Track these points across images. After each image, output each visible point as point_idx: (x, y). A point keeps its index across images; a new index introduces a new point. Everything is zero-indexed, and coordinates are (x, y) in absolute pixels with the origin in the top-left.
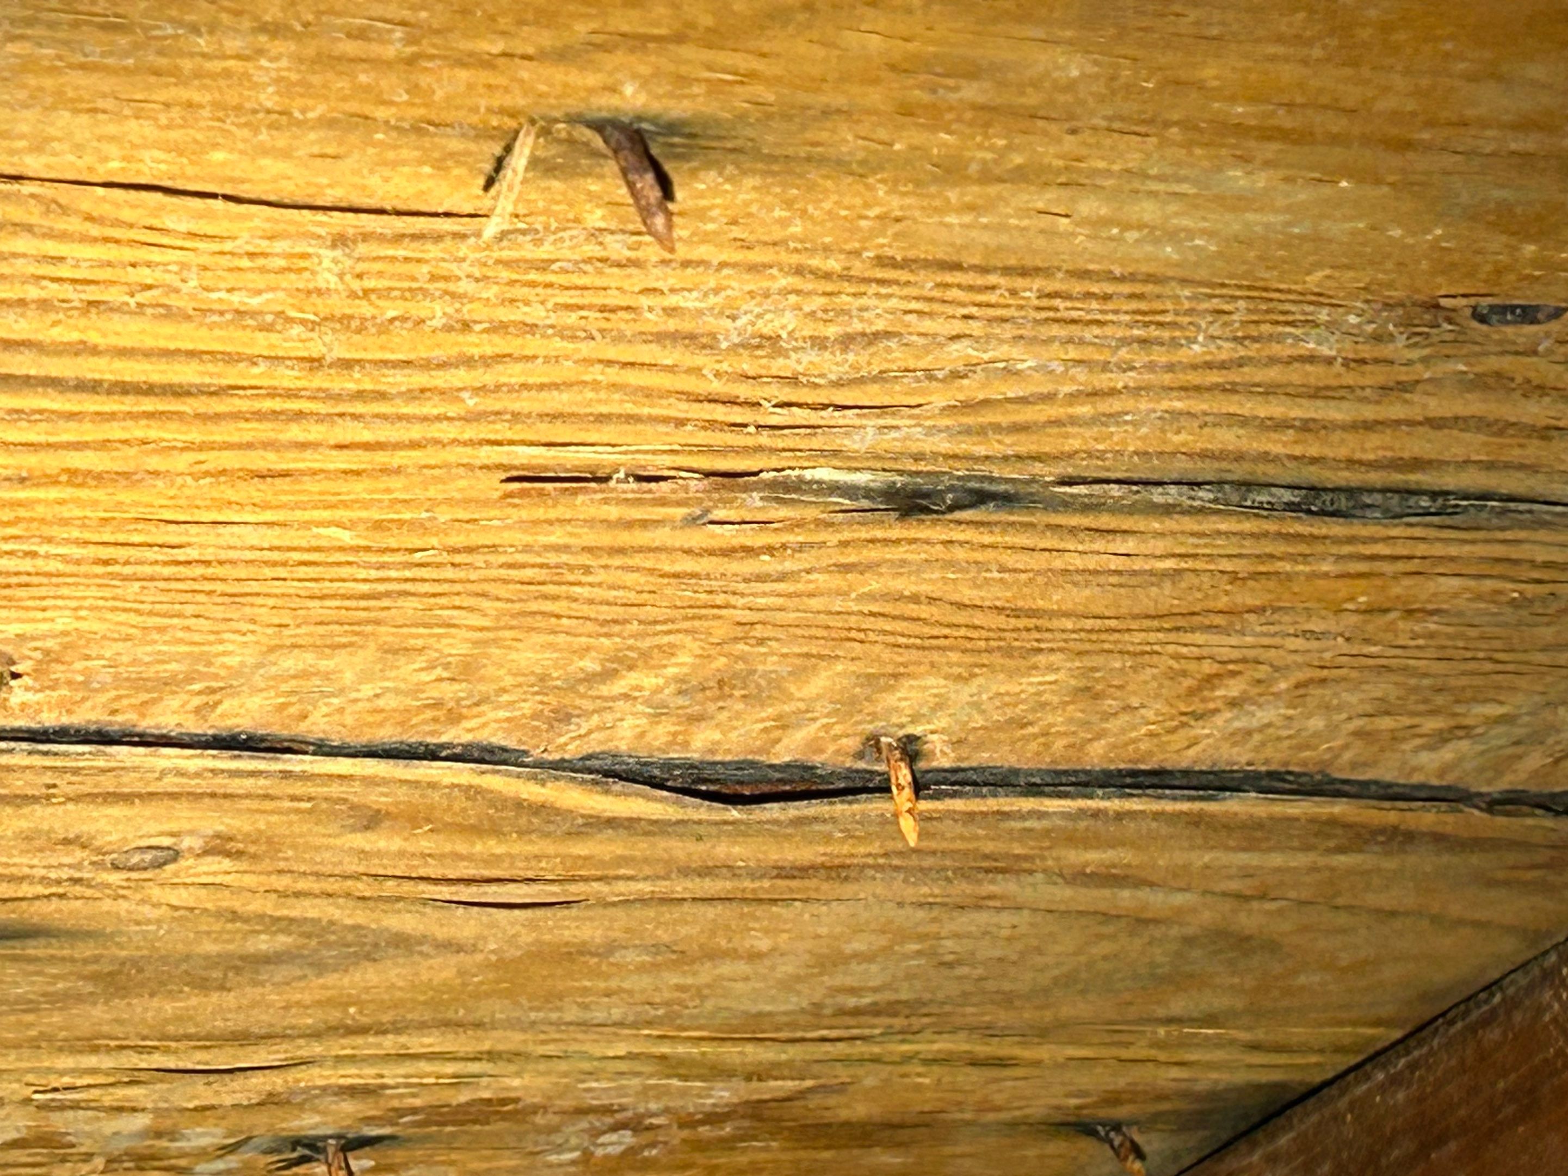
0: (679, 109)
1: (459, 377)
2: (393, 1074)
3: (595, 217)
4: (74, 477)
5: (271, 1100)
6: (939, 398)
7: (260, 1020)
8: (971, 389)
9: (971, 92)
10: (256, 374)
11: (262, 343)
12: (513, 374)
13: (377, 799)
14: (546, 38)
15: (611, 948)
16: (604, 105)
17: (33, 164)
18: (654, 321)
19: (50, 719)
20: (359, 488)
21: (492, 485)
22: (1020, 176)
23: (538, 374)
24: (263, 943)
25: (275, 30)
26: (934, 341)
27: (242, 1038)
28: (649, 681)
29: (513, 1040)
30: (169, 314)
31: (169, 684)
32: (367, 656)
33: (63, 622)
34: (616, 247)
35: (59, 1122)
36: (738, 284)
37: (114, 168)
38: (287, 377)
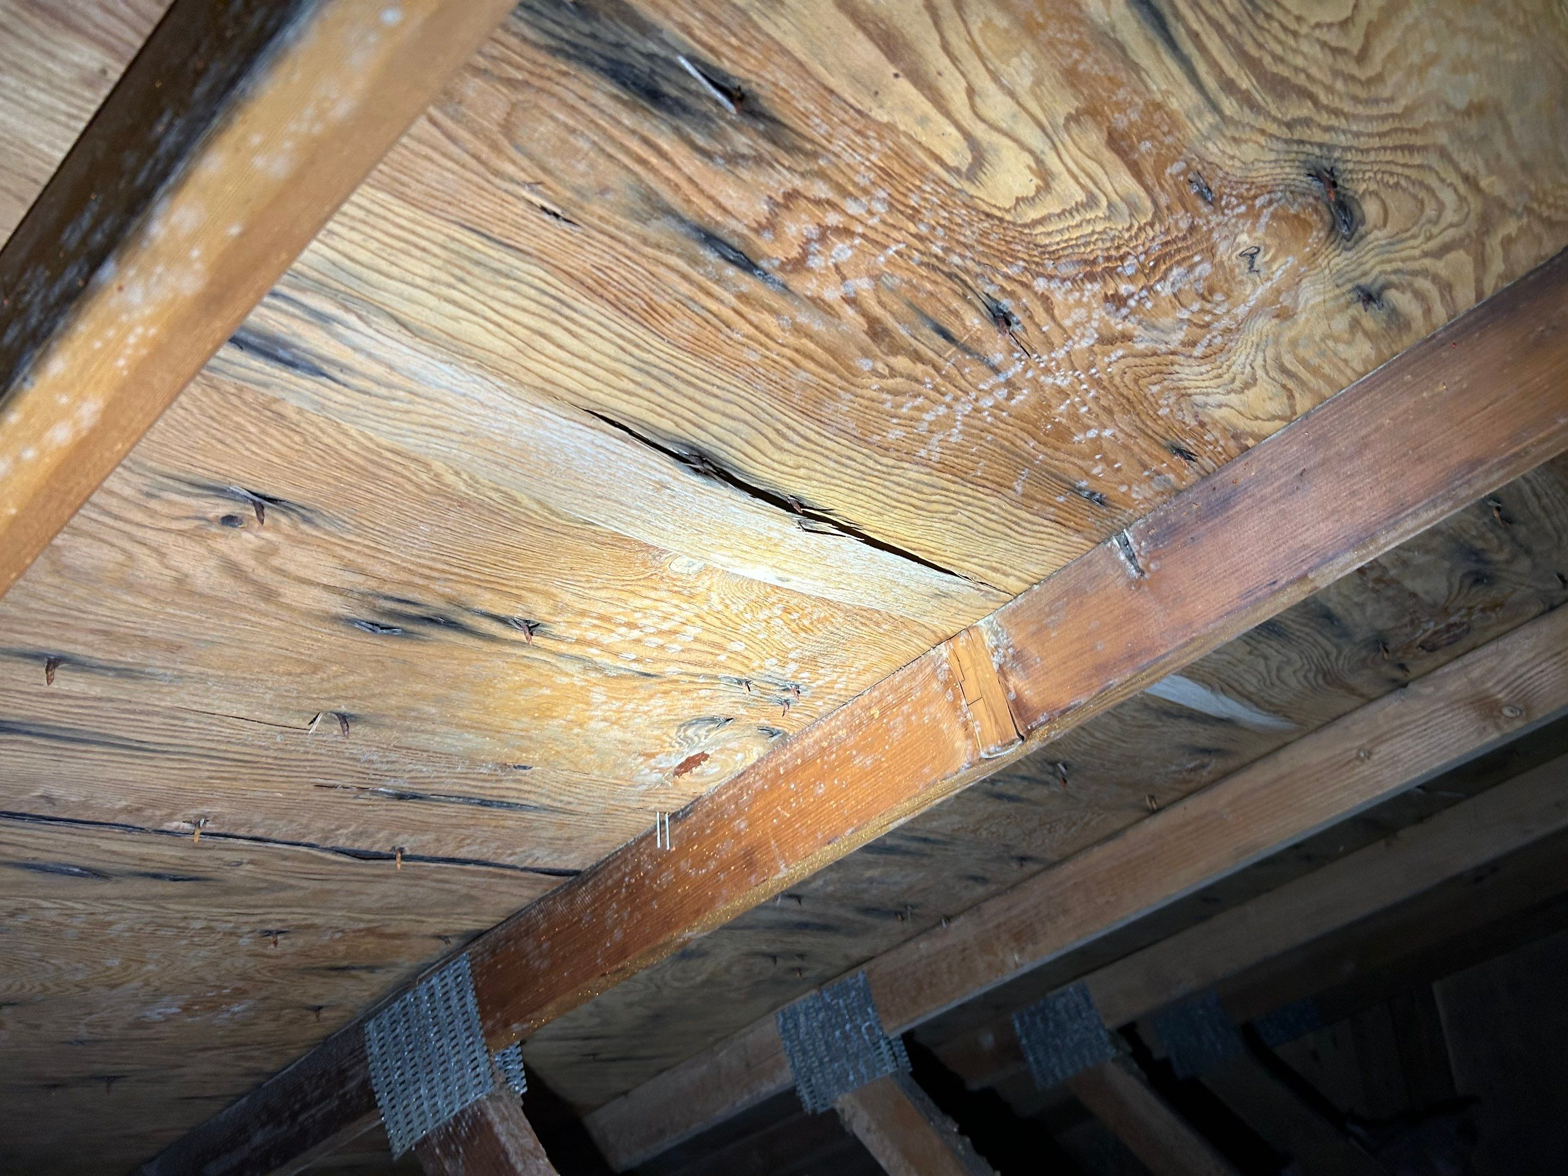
0: (353, 712)
1: (307, 763)
2: (290, 917)
3: (336, 733)
4: (223, 778)
5: (261, 922)
6: (407, 776)
7: (260, 903)
8: (413, 774)
9: (413, 714)
10: (263, 760)
11: (265, 753)
12: (318, 764)
13: (287, 853)
14: (326, 695)
15: (337, 891)
16: (338, 710)
17: (217, 711)
18: (347, 755)
19: (215, 831)
20: (284, 785)
21: (311, 787)
22: (422, 731)
23: (323, 764)
24: (261, 885)
25: (270, 689)
26: (405, 764)
27: (256, 907)
28: (345, 831)
29: (315, 911)
30: (245, 745)
31: (242, 825)
32: (285, 821)
33: (219, 810)
34: (340, 739)
35: (213, 924)
36: (365, 749)
37: (234, 714)
38: (270, 761)
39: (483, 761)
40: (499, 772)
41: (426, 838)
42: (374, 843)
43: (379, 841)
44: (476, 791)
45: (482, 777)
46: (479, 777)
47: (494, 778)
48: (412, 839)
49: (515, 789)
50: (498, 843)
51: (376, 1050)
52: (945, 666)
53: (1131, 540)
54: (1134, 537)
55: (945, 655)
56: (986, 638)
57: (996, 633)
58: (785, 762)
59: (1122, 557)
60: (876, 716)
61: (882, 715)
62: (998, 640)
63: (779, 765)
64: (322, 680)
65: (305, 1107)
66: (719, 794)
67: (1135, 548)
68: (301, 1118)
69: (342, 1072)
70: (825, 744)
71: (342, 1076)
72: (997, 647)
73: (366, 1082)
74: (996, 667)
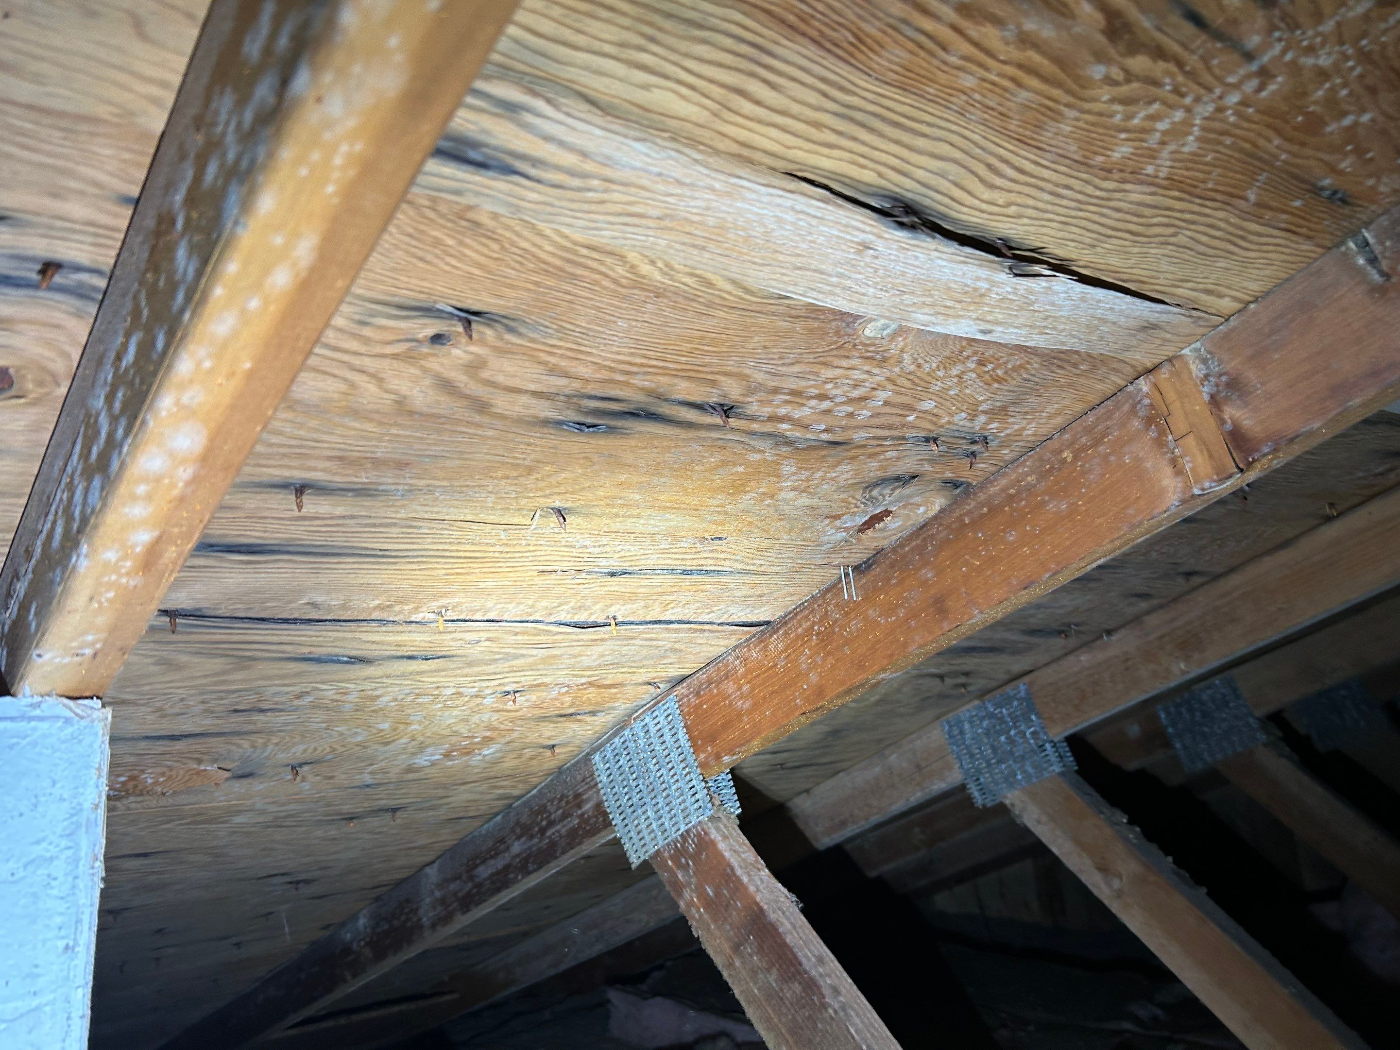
0: (566, 506)
1: (528, 554)
2: (523, 679)
3: (552, 525)
4: (458, 574)
5: (500, 685)
6: (617, 556)
7: (497, 670)
8: (622, 554)
9: (620, 501)
10: (491, 554)
11: (491, 549)
12: (538, 553)
13: (517, 630)
14: (541, 493)
15: (561, 655)
16: (553, 505)
17: (446, 517)
18: (564, 543)
19: (455, 618)
20: (511, 575)
21: (536, 573)
22: (629, 516)
23: (543, 553)
24: (497, 657)
25: (491, 492)
26: (615, 546)
27: (495, 674)
28: (565, 607)
29: (544, 672)
30: (473, 544)
31: (478, 610)
32: (514, 604)
33: (457, 600)
34: (556, 530)
35: (461, 690)
36: (579, 537)
37: (462, 518)
38: (497, 555)
39: (683, 537)
40: (698, 545)
41: (635, 606)
42: (591, 614)
43: (595, 613)
44: (677, 562)
45: (683, 550)
46: (680, 550)
47: (694, 550)
48: (623, 608)
49: (713, 558)
50: (698, 605)
51: (604, 778)
52: (1146, 401)
53: (1371, 240)
54: (1376, 237)
55: (1145, 389)
56: (1193, 367)
57: (1204, 361)
58: (970, 512)
59: (1361, 261)
60: (1069, 460)
61: (1076, 458)
62: (1208, 368)
63: (964, 515)
64: (537, 479)
65: (551, 824)
66: (902, 546)
67: (1377, 249)
68: (549, 833)
69: (577, 796)
70: (1012, 491)
71: (578, 800)
72: (1206, 376)
73: (599, 805)
74: (1206, 397)
